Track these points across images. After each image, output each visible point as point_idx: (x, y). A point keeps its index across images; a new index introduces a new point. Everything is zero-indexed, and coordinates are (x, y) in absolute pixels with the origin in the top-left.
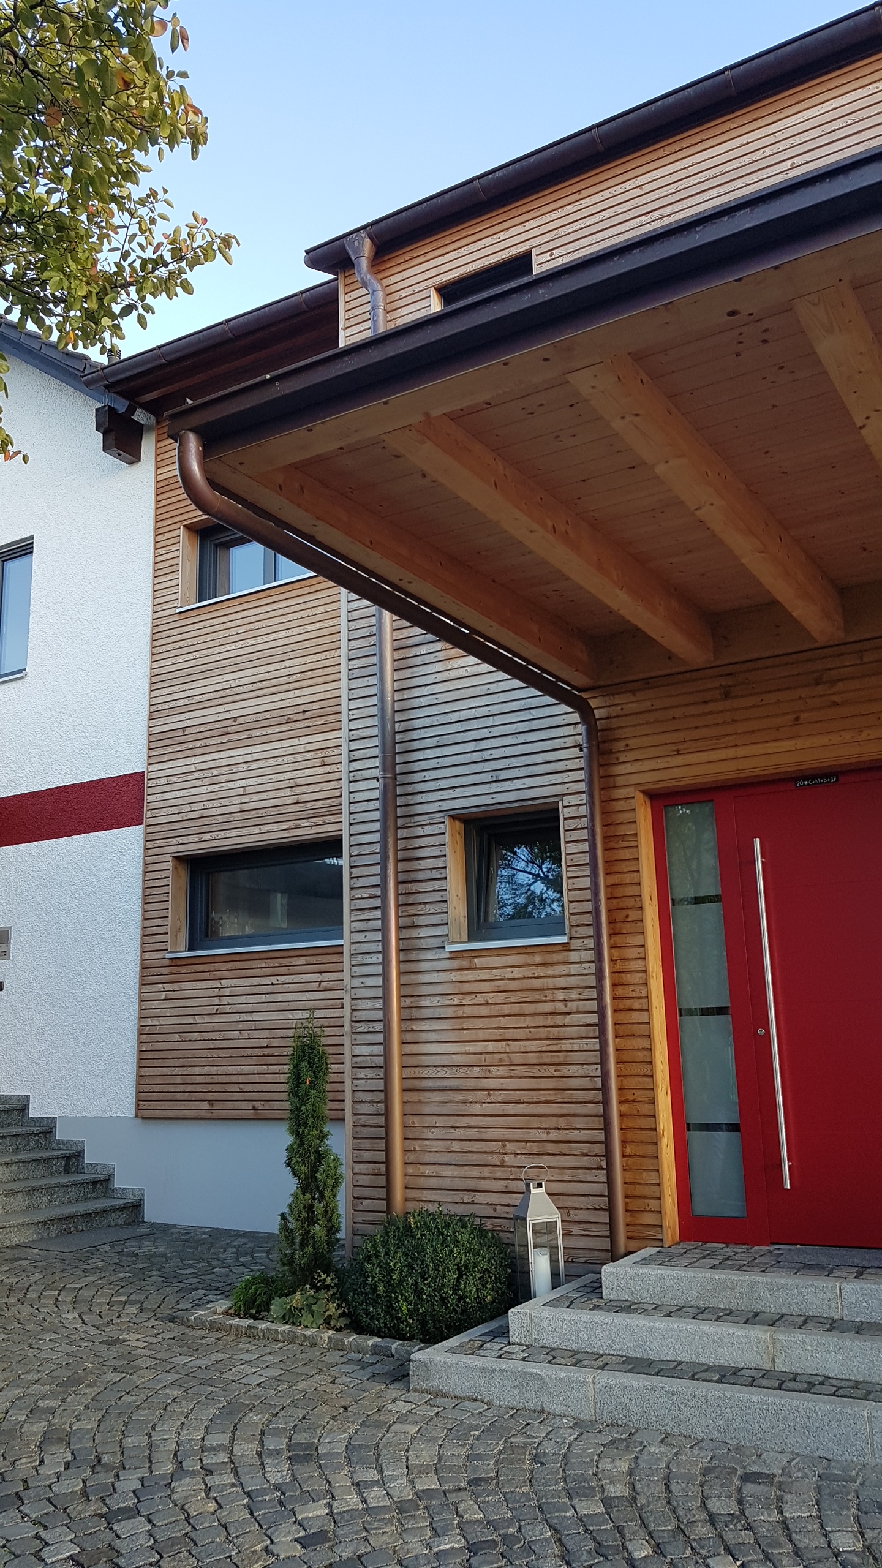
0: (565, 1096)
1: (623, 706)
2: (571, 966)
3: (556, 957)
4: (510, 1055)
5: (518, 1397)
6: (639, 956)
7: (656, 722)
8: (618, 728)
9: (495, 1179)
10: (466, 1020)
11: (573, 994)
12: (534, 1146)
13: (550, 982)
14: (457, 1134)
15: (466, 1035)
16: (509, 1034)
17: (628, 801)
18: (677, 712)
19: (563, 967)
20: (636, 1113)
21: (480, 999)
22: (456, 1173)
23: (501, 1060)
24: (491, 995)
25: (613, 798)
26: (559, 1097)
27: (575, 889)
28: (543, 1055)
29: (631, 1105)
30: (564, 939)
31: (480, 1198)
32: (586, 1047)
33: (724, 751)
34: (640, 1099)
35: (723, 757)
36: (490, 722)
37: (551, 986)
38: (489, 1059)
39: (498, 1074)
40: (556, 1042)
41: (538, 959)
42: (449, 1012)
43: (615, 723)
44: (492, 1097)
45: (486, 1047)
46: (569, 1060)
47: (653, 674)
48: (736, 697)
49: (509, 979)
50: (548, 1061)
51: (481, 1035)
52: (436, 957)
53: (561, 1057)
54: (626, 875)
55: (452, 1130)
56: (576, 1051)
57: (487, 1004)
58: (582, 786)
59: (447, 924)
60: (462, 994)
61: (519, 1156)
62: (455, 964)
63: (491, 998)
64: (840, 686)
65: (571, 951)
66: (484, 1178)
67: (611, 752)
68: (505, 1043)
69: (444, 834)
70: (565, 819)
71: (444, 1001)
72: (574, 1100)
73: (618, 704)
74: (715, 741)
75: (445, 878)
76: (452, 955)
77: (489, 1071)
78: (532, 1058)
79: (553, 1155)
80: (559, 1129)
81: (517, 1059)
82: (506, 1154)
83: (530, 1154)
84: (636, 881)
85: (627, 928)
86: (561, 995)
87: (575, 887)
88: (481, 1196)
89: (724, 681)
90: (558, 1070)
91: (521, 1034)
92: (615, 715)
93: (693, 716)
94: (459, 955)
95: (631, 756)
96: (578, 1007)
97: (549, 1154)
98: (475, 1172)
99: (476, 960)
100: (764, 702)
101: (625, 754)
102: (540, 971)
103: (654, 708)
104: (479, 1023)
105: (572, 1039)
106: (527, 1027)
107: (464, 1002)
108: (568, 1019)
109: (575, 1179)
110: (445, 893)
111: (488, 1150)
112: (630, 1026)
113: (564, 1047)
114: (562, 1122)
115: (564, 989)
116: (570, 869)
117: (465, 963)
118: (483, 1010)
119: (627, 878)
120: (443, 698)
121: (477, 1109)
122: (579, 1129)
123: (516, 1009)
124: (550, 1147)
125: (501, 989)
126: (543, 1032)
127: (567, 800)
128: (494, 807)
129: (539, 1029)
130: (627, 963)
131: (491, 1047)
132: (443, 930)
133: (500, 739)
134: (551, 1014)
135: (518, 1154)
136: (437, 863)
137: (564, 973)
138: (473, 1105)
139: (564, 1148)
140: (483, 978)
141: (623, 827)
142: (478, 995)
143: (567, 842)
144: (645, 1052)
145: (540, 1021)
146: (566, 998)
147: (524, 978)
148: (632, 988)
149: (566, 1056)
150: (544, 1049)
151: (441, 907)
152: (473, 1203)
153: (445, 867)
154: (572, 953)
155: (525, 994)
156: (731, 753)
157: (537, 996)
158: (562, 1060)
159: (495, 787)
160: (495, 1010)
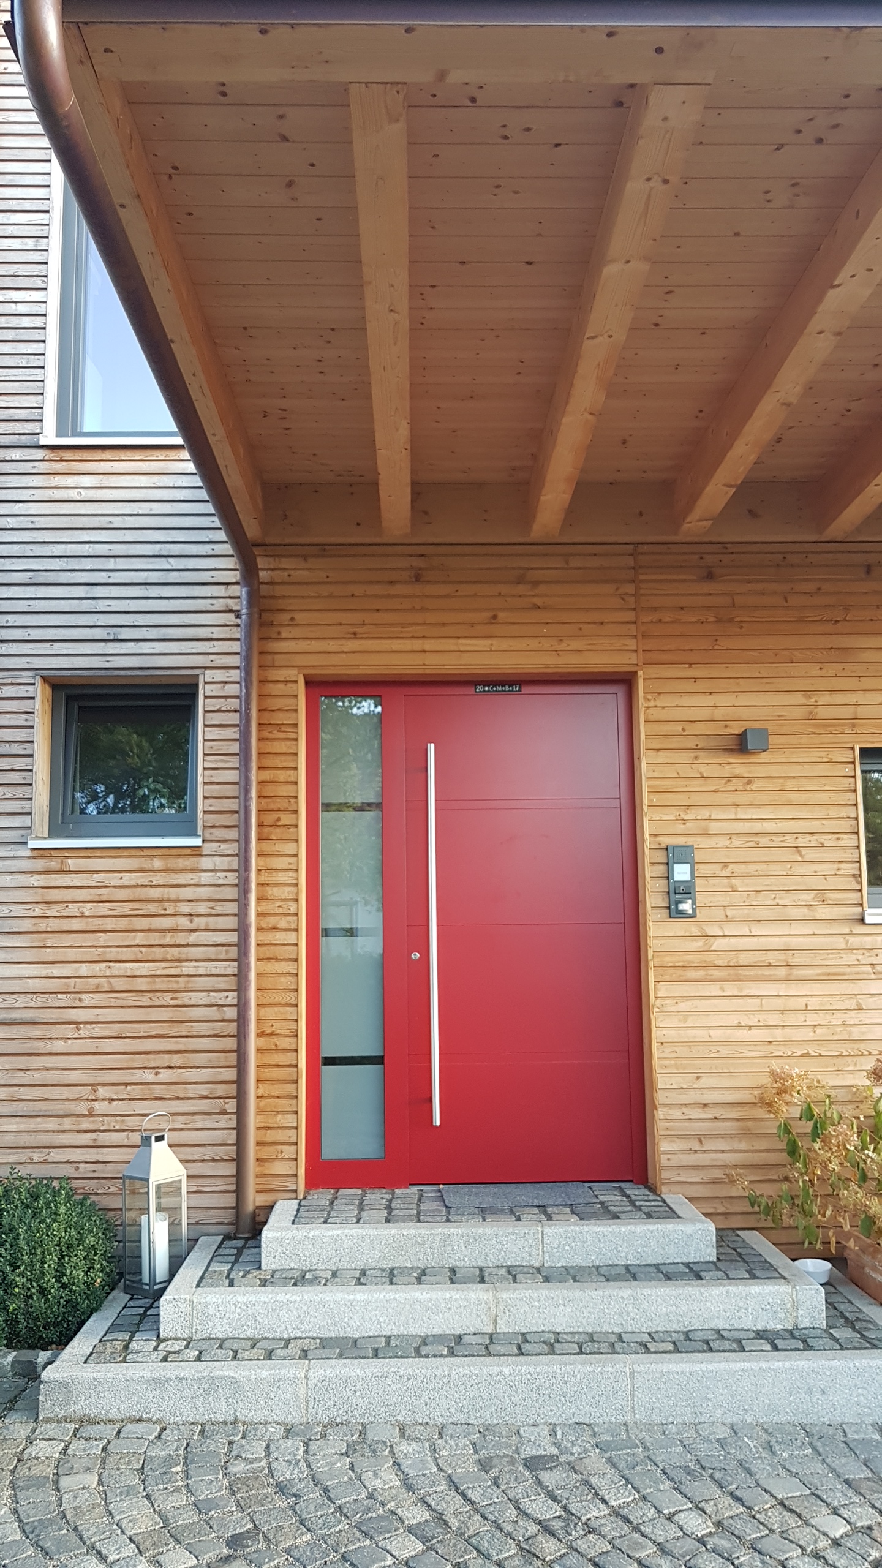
0: (183, 1029)
1: (292, 573)
2: (203, 874)
3: (181, 863)
4: (112, 980)
5: (201, 1409)
6: (290, 867)
7: (330, 596)
8: (284, 597)
9: (78, 1131)
10: (50, 935)
11: (202, 908)
12: (137, 1091)
13: (173, 893)
14: (28, 1077)
15: (49, 954)
16: (112, 953)
17: (289, 685)
18: (359, 590)
19: (191, 875)
20: (273, 1047)
21: (73, 910)
22: (23, 1127)
23: (98, 985)
24: (89, 905)
25: (269, 679)
26: (175, 1030)
27: (212, 783)
28: (157, 980)
29: (268, 1039)
30: (196, 842)
31: (55, 1155)
32: (214, 971)
33: (408, 641)
34: (278, 1031)
35: (408, 647)
36: (111, 564)
37: (173, 897)
38: (80, 985)
39: (93, 1003)
40: (175, 964)
41: (157, 864)
42: (27, 925)
43: (279, 590)
44: (81, 1032)
45: (77, 969)
46: (190, 986)
47: (332, 540)
48: (428, 582)
49: (115, 887)
50: (163, 987)
51: (71, 954)
52: (12, 854)
53: (182, 983)
54: (279, 772)
55: (21, 1073)
56: (201, 976)
57: (83, 916)
58: (235, 661)
59: (30, 814)
60: (46, 902)
61: (115, 1103)
62: (40, 865)
63: (88, 909)
64: (542, 589)
65: (201, 856)
66: (63, 1131)
67: (272, 624)
68: (104, 965)
69: (33, 698)
70: (206, 697)
71: (20, 910)
72: (195, 1034)
73: (285, 569)
74: (400, 629)
75: (31, 756)
76: (35, 854)
77: (80, 1000)
78: (141, 984)
79: (161, 1099)
80: (171, 1068)
81: (120, 984)
82: (96, 1100)
83: (130, 1100)
84: (292, 779)
85: (276, 833)
86: (185, 908)
87: (214, 780)
88: (57, 1153)
89: (417, 562)
90: (176, 998)
91: (128, 954)
92: (279, 581)
93: (376, 596)
94: (46, 853)
95: (296, 632)
96: (207, 924)
97: (156, 1099)
98: (52, 1124)
99: (69, 861)
100: (459, 593)
101: (289, 628)
102: (158, 879)
103: (328, 580)
104: (69, 939)
105: (196, 961)
106: (138, 946)
107: (49, 913)
108: (193, 938)
109: (189, 1126)
110: (30, 774)
111: (71, 1097)
112: (272, 948)
113: (186, 971)
114: (176, 1060)
115: (190, 901)
116: (207, 758)
117: (54, 864)
118: (76, 925)
119: (282, 775)
120: (41, 522)
121: (59, 1046)
122: (198, 1067)
123: (123, 923)
124: (158, 1091)
125: (104, 898)
126: (158, 953)
127: (209, 675)
128: (108, 673)
129: (153, 949)
130: (274, 874)
131: (84, 970)
132: (25, 821)
133: (122, 588)
134: (170, 931)
135: (113, 1100)
136: (22, 734)
137: (192, 882)
138: (54, 1041)
139: (179, 1090)
140: (79, 884)
141: (280, 715)
142: (70, 905)
143: (206, 726)
144: (290, 978)
145: (155, 939)
146: (193, 912)
147: (137, 886)
148: (278, 904)
149: (188, 982)
150: (158, 973)
151: (24, 792)
152: (45, 1162)
153: (32, 742)
154: (204, 859)
155: (137, 905)
156: (417, 644)
157: (152, 908)
158: (182, 986)
159: (112, 648)
160: (95, 924)
